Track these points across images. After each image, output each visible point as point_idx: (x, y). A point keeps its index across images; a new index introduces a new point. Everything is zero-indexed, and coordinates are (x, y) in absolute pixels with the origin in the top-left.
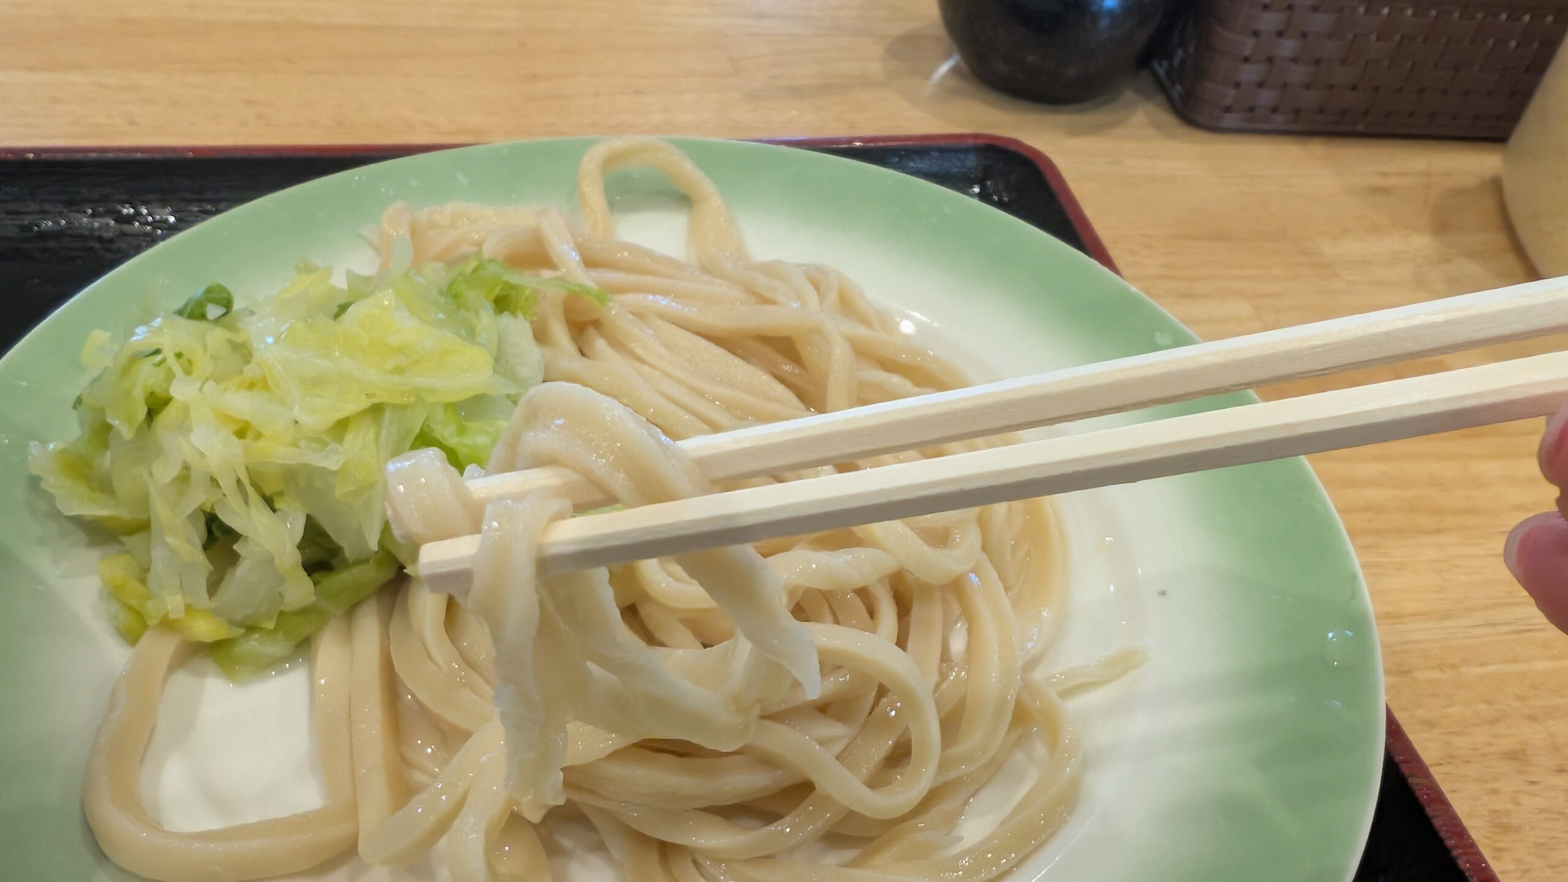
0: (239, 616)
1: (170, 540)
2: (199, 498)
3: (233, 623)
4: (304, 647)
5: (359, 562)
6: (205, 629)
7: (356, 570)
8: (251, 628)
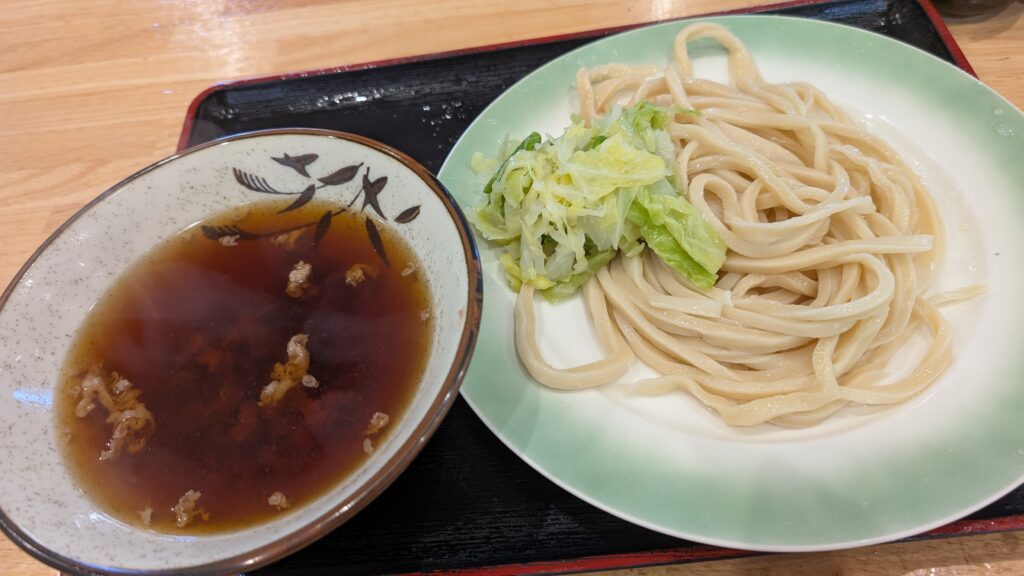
0: (554, 278)
1: (531, 247)
2: (544, 229)
3: (552, 280)
4: (580, 289)
5: (603, 252)
6: (543, 284)
7: (602, 255)
8: (559, 282)
